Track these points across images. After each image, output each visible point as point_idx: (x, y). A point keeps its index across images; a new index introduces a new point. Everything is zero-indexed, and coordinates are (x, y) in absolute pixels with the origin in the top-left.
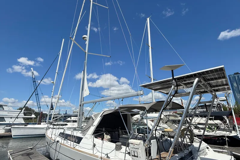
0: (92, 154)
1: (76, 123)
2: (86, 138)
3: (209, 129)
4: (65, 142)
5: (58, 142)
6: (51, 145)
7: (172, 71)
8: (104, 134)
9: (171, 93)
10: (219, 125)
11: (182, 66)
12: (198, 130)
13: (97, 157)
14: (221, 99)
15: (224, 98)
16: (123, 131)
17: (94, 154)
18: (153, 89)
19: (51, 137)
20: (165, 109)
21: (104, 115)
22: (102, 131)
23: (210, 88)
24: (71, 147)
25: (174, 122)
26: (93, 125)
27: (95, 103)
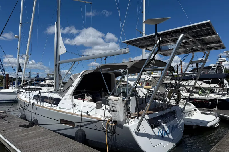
0: (72, 113)
1: (52, 87)
2: (66, 99)
3: (201, 93)
4: (42, 104)
5: (33, 103)
6: (25, 108)
7: (156, 25)
8: (85, 95)
9: (154, 50)
10: (213, 88)
13: (77, 115)
14: (221, 60)
15: (224, 59)
17: (74, 113)
18: (139, 46)
19: (25, 100)
21: (84, 75)
22: (82, 92)
23: (201, 45)
24: (49, 108)
26: (72, 86)
27: (74, 62)
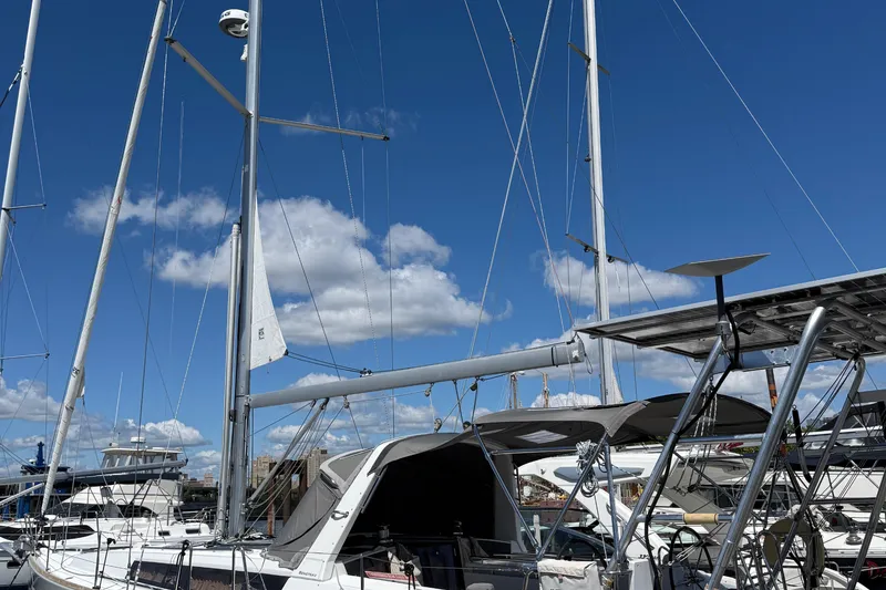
2: (310, 577)
7: (719, 280)
8: (390, 555)
11: (755, 264)
12: (847, 535)
16: (476, 540)
20: (686, 434)
21: (390, 465)
22: (376, 542)
25: (724, 497)
26: (337, 515)
27: (323, 400)
